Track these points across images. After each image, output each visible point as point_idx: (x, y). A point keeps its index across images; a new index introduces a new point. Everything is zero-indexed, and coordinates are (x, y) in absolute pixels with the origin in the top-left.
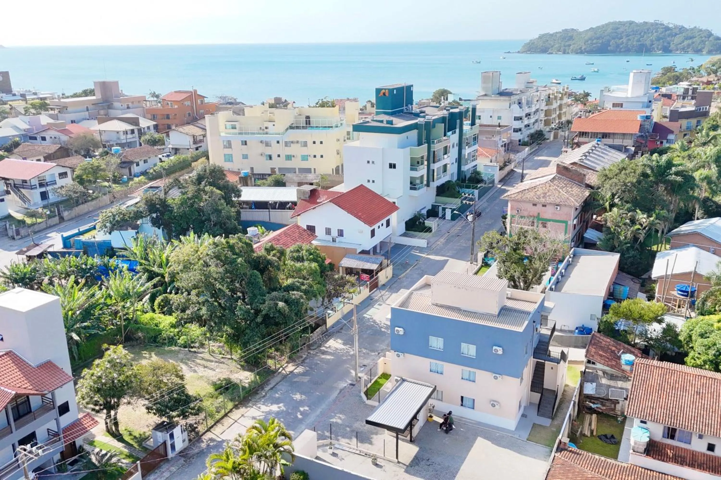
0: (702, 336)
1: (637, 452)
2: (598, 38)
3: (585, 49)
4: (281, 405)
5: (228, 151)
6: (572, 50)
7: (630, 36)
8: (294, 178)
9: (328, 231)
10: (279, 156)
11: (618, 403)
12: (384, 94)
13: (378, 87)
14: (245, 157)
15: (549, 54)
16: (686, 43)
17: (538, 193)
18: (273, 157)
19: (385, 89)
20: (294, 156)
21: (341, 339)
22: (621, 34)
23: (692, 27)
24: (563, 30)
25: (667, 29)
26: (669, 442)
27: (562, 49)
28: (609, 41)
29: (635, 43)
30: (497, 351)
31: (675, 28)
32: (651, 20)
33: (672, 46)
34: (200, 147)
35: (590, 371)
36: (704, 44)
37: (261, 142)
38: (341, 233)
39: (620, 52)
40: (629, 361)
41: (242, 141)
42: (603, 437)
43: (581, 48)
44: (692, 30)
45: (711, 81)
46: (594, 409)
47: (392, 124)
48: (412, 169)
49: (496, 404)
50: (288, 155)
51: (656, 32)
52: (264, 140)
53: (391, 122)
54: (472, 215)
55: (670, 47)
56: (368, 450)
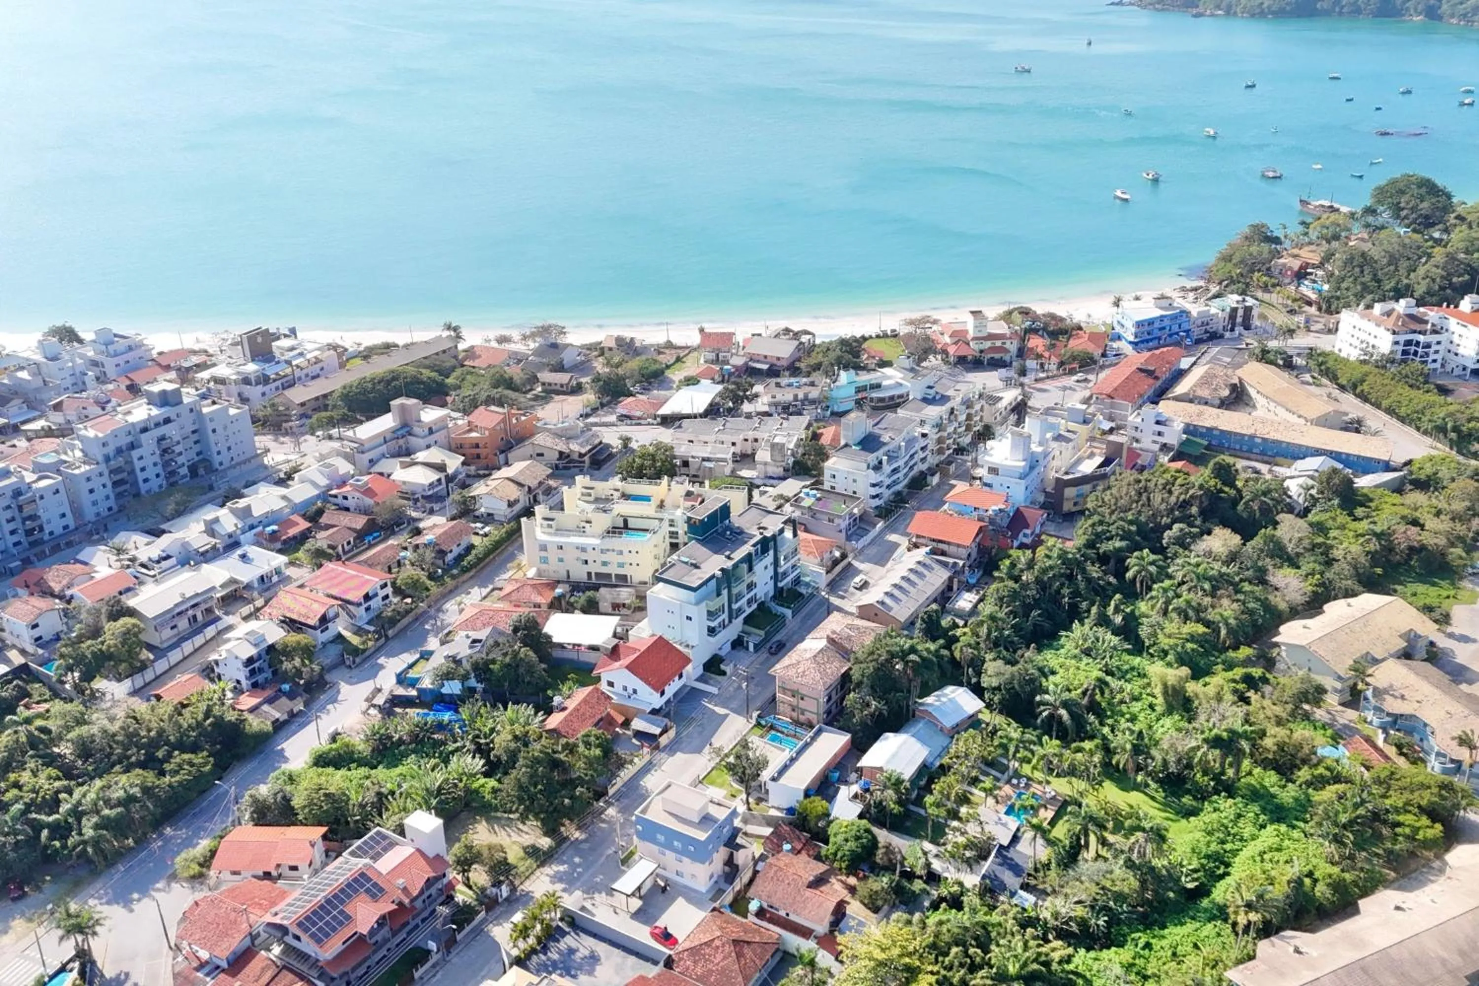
3: (1269, 7)
4: (566, 866)
5: (543, 554)
9: (625, 688)
10: (595, 562)
14: (561, 560)
17: (800, 670)
18: (589, 563)
20: (610, 563)
21: (617, 807)
37: (577, 547)
39: (1341, 13)
41: (559, 546)
48: (709, 620)
50: (604, 562)
52: (581, 544)
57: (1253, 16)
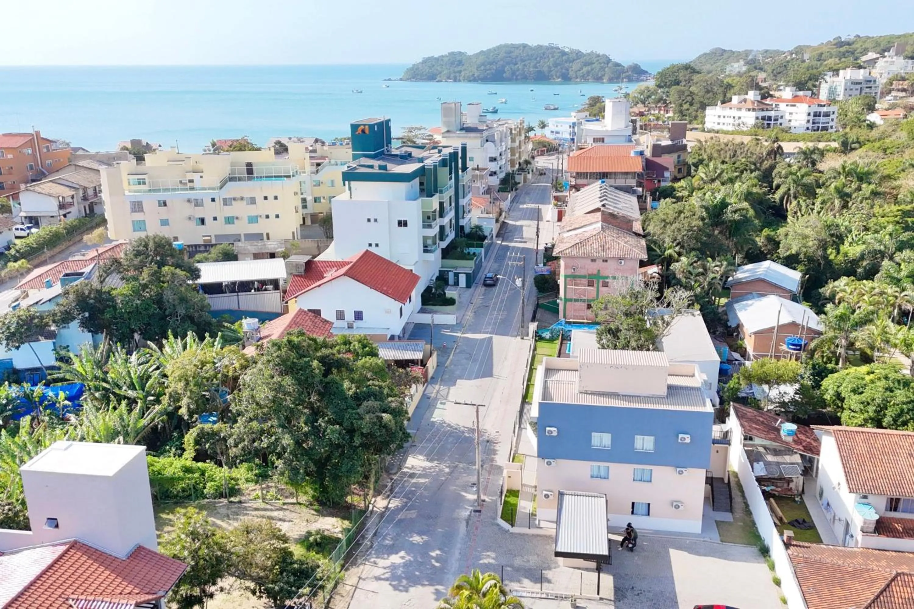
0: (855, 391)
1: (867, 532)
2: (491, 64)
3: (478, 76)
4: (402, 553)
5: (138, 216)
6: (464, 77)
7: (525, 61)
8: (249, 247)
9: (340, 315)
10: (215, 219)
11: (792, 481)
12: (363, 131)
13: (353, 122)
14: (165, 223)
15: (438, 81)
16: (585, 69)
17: (595, 246)
18: (206, 221)
19: (364, 125)
20: (237, 218)
21: (421, 454)
22: (515, 58)
23: (589, 51)
24: (449, 53)
25: (564, 53)
26: (893, 514)
27: (452, 76)
28: (503, 67)
29: (531, 69)
30: (685, 439)
31: (571, 53)
32: (545, 43)
33: (571, 74)
34: (68, 213)
35: (750, 449)
36: (604, 71)
37: (189, 201)
38: (359, 316)
39: (517, 79)
40: (792, 431)
41: (159, 201)
42: (795, 523)
43: (474, 75)
44: (589, 54)
45: (642, 112)
46: (768, 492)
47: (386, 170)
48: (424, 227)
49: (680, 505)
50: (228, 218)
51: (552, 57)
52: (193, 198)
53: (384, 168)
54: (520, 279)
55: (568, 74)
56: (552, 590)
57: (470, 81)
